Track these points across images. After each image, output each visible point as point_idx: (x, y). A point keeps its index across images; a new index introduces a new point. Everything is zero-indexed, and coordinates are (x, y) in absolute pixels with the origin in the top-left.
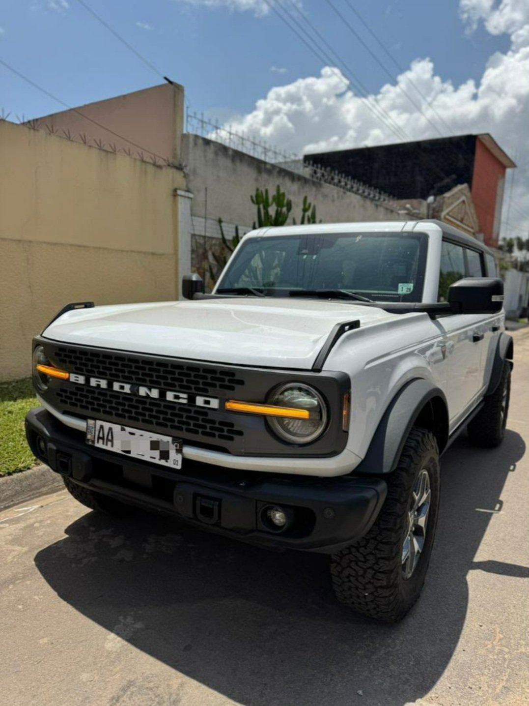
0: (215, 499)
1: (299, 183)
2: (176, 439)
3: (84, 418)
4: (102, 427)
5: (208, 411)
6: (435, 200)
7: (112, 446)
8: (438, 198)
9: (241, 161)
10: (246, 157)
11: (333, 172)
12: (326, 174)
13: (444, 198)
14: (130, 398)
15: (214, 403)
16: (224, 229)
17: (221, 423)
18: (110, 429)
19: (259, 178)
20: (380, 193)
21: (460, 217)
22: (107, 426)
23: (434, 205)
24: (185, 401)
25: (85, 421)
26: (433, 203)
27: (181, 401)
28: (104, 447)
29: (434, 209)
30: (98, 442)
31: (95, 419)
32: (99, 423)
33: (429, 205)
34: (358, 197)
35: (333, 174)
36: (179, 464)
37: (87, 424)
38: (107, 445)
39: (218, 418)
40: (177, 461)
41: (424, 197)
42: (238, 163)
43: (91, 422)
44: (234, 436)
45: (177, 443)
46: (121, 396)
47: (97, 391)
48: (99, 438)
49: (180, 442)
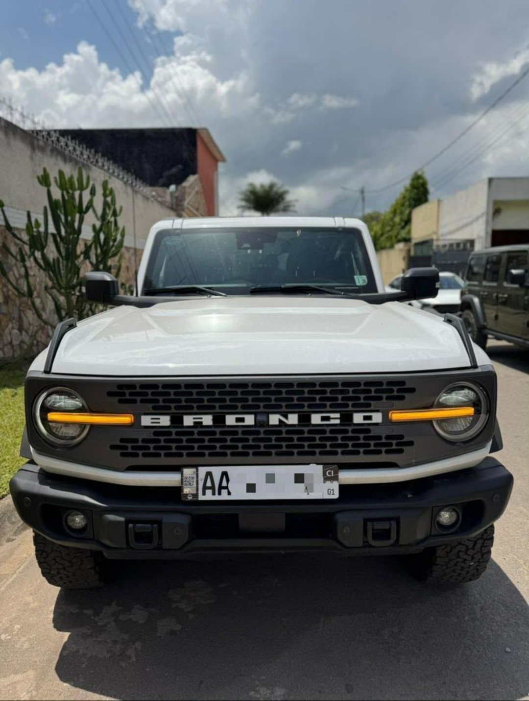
0: (389, 519)
1: (71, 164)
2: (328, 466)
3: (177, 469)
4: (209, 474)
5: (370, 427)
6: (177, 188)
7: (229, 493)
8: (180, 188)
9: (14, 134)
10: (19, 131)
11: (97, 155)
12: (91, 156)
13: (185, 188)
14: (256, 431)
15: (377, 418)
16: (7, 213)
17: (388, 437)
18: (225, 474)
19: (34, 155)
20: (136, 179)
21: (196, 206)
22: (217, 471)
23: (177, 194)
24: (338, 422)
25: (180, 472)
26: (176, 192)
27: (332, 422)
28: (217, 497)
29: (177, 198)
30: (204, 494)
31: (196, 466)
32: (203, 471)
33: (172, 194)
34: (121, 182)
35: (97, 157)
36: (335, 493)
37: (182, 476)
38: (220, 494)
39: (383, 432)
40: (333, 490)
41: (167, 186)
42: (11, 137)
43: (188, 472)
44: (404, 448)
45: (331, 469)
46: (240, 430)
47: (196, 431)
48: (205, 488)
49: (335, 468)
